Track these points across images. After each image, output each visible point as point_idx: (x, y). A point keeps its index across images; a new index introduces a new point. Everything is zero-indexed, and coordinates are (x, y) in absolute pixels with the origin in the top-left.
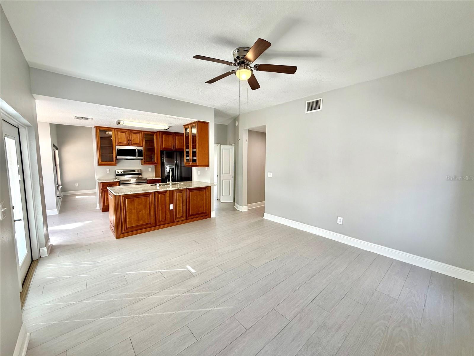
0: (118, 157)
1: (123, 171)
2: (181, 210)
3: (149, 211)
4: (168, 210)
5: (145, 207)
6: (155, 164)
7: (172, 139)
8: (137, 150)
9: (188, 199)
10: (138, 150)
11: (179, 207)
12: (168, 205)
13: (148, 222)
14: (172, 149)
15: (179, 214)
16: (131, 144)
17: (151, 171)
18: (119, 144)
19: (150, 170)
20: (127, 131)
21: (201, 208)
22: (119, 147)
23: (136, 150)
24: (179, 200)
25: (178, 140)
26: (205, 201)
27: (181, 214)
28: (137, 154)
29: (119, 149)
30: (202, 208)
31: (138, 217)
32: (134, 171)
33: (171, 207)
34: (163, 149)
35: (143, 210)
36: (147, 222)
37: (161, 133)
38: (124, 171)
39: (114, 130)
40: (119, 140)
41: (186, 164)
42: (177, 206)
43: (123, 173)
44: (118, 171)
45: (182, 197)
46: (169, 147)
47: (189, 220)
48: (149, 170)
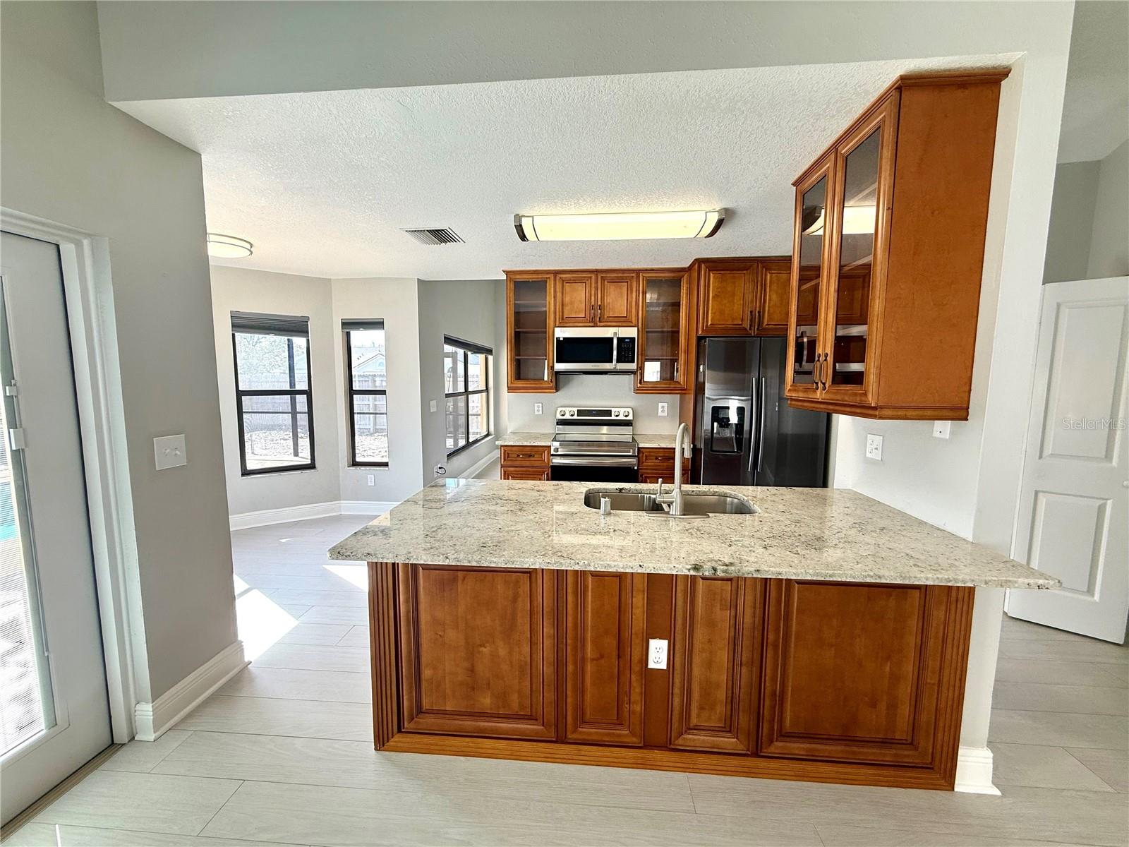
0: (560, 367)
1: (575, 410)
2: (718, 686)
3: (526, 649)
4: (636, 668)
5: (509, 629)
6: (682, 391)
7: (749, 286)
8: (615, 342)
9: (777, 630)
10: (618, 339)
11: (709, 664)
12: (636, 641)
13: (522, 707)
14: (745, 329)
15: (701, 708)
16: (600, 322)
17: (665, 414)
18: (564, 323)
19: (663, 411)
20: (590, 277)
21: (874, 704)
22: (561, 333)
23: (611, 339)
24: (711, 624)
25: (774, 287)
26: (909, 668)
27: (721, 709)
28: (615, 353)
29: (562, 339)
30: (883, 706)
31: (472, 670)
32: (609, 413)
33: (658, 654)
34: (707, 329)
35: (501, 644)
36: (515, 706)
37: (703, 265)
38: (580, 413)
39: (552, 277)
40: (567, 310)
41: (794, 395)
42: (697, 660)
43: (575, 417)
44: (564, 409)
45: (734, 605)
46: (733, 320)
47: (774, 764)
48: (660, 410)
